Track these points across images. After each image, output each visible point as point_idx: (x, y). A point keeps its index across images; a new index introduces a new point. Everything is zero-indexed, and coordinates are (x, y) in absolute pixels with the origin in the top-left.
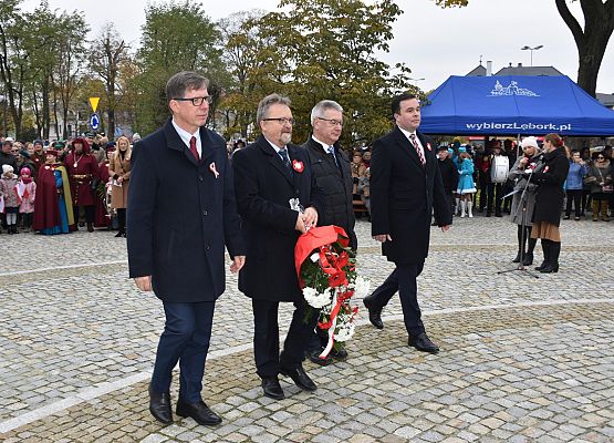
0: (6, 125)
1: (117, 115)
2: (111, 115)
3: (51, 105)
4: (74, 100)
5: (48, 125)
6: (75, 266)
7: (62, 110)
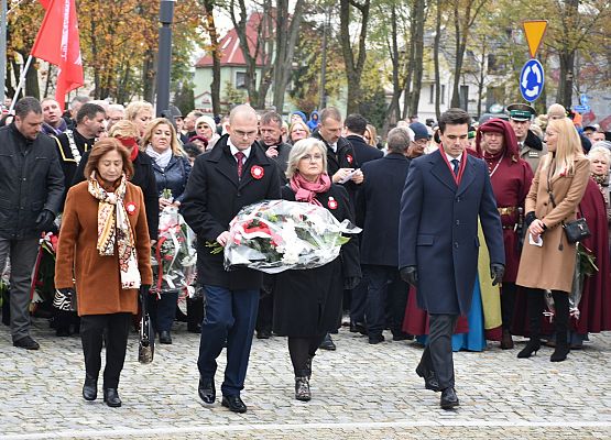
0: (325, 81)
1: (581, 64)
2: (567, 63)
3: (429, 35)
4: (481, 26)
5: (418, 85)
6: (482, 423)
7: (452, 50)
